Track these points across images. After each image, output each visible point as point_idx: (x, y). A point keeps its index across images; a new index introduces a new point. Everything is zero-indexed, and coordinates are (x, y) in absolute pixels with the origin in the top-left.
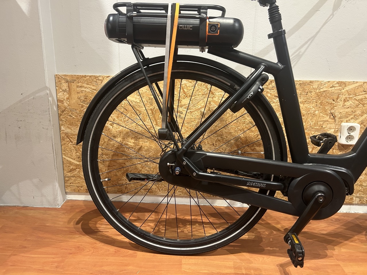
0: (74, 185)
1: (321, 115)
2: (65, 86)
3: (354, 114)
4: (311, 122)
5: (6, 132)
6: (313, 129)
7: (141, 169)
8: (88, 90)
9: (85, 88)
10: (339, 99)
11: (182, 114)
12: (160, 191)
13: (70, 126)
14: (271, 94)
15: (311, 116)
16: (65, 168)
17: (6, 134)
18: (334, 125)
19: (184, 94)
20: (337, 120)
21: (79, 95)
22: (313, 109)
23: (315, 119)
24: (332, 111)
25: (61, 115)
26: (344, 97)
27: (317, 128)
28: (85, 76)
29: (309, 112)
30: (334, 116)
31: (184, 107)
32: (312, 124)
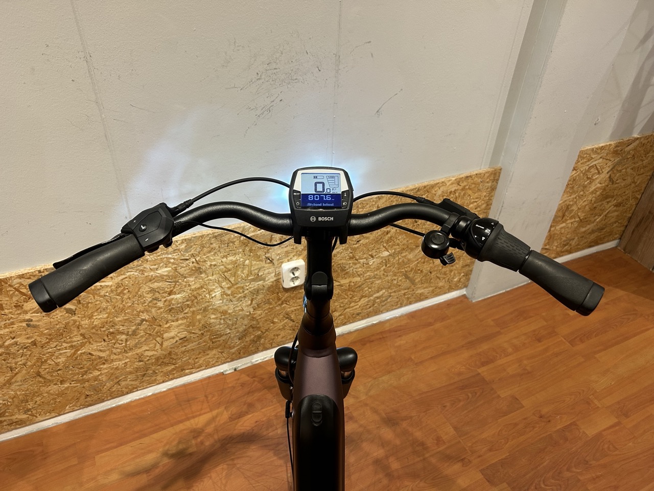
1: (254, 263)
3: (295, 250)
4: (242, 274)
6: (247, 281)
10: (273, 241)
11: (32, 321)
12: (36, 417)
14: (174, 259)
15: (240, 268)
18: (273, 269)
19: (24, 297)
20: (276, 262)
22: (241, 260)
23: (247, 269)
24: (266, 256)
27: (252, 277)
29: (237, 264)
30: (271, 259)
31: (31, 312)
32: (244, 276)
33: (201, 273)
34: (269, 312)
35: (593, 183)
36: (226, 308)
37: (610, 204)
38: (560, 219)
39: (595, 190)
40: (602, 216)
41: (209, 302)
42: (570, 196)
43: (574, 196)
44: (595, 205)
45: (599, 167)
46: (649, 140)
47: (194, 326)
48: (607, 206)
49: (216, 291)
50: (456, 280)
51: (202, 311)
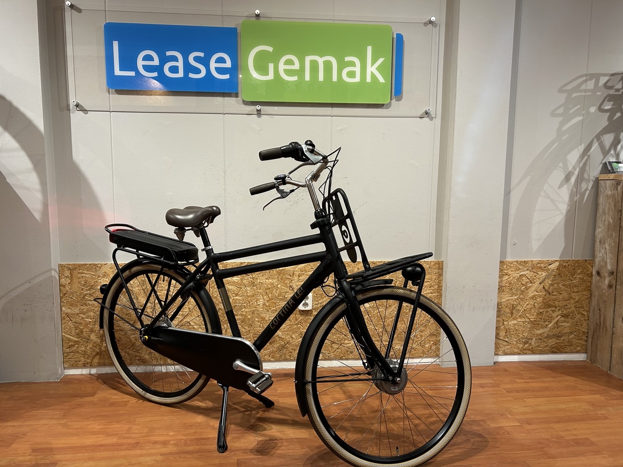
0: (72, 360)
1: (283, 287)
2: (67, 273)
4: (276, 294)
5: (13, 315)
6: (278, 300)
7: (135, 341)
8: (88, 276)
9: (86, 274)
10: (294, 276)
13: (70, 307)
15: (275, 289)
16: (65, 345)
17: (13, 316)
21: (80, 280)
22: (276, 284)
23: (279, 291)
24: (291, 285)
25: (63, 297)
26: (298, 273)
27: (281, 298)
28: (86, 265)
30: (293, 288)
33: (254, 286)
34: (290, 328)
35: (530, 290)
36: (264, 315)
37: (556, 314)
38: (510, 316)
39: (534, 296)
40: (552, 323)
41: (256, 308)
42: (512, 296)
43: (516, 297)
44: (541, 310)
45: (529, 278)
46: (568, 263)
47: (245, 323)
48: (555, 315)
49: (260, 301)
50: (427, 346)
51: (251, 313)
